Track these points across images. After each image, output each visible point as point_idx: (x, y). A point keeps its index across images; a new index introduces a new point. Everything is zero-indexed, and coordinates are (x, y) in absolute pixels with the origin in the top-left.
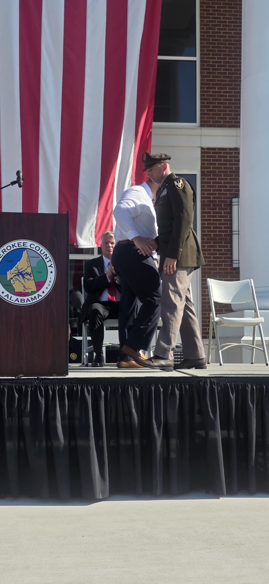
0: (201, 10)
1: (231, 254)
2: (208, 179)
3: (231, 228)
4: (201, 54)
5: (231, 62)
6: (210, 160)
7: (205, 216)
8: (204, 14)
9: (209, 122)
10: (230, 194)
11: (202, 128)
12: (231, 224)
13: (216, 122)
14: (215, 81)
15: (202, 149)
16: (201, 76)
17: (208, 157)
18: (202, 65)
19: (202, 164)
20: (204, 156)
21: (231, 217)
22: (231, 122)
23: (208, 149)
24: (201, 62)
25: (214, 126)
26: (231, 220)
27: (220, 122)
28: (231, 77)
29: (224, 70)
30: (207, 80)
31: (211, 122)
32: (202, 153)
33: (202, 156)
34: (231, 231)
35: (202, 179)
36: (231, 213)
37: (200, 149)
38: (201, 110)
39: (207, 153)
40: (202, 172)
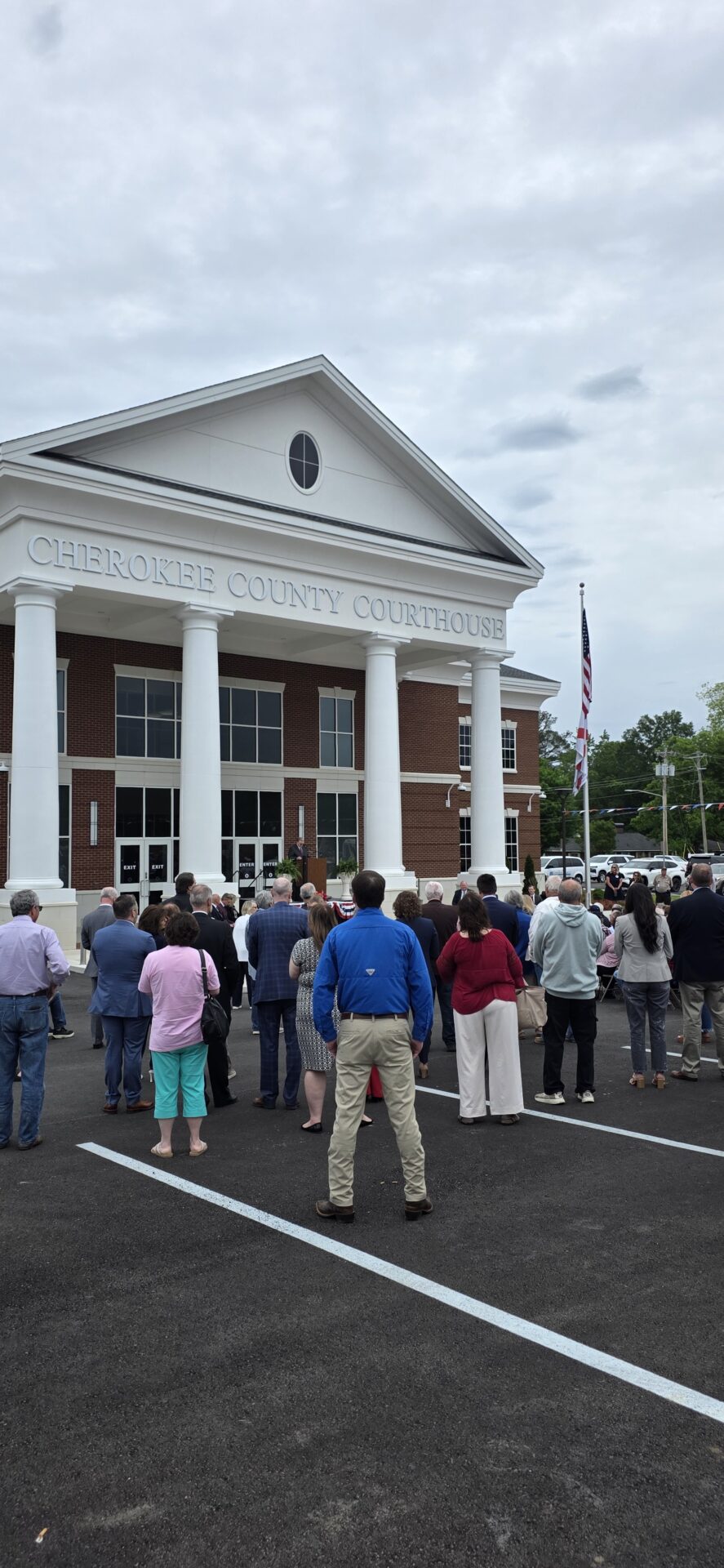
0: (283, 702)
2: (287, 795)
4: (284, 726)
6: (288, 785)
7: (286, 815)
10: (297, 803)
11: (285, 767)
13: (291, 764)
14: (291, 742)
15: (286, 778)
16: (284, 739)
19: (285, 787)
22: (299, 764)
24: (284, 731)
25: (288, 766)
26: (298, 818)
30: (287, 741)
33: (285, 782)
34: (299, 824)
35: (284, 795)
36: (299, 814)
38: (284, 758)
39: (287, 781)
40: (285, 791)
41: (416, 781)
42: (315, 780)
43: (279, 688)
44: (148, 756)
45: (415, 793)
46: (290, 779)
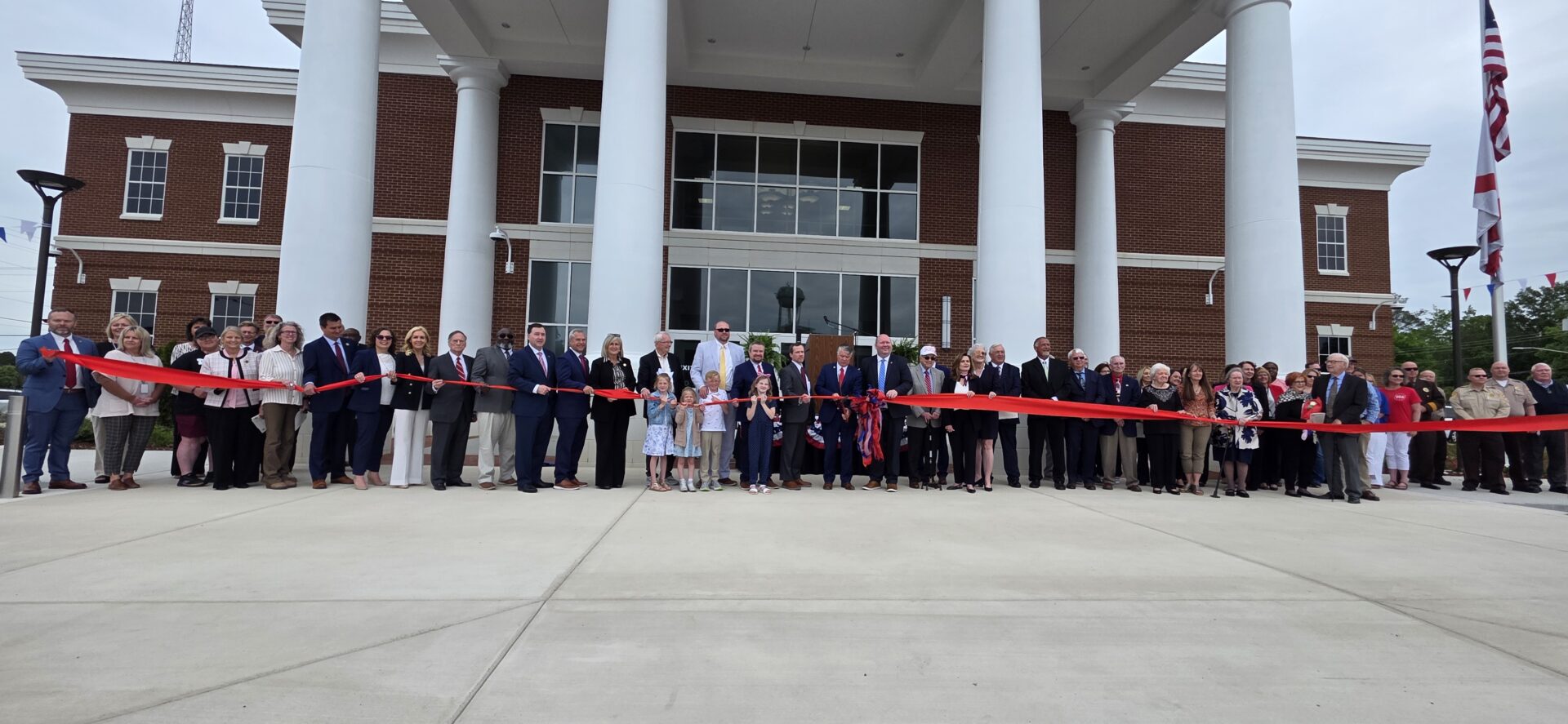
0: (921, 157)
1: (941, 338)
2: (924, 282)
3: (942, 318)
4: (921, 190)
6: (926, 268)
7: (922, 309)
8: (923, 160)
9: (926, 239)
10: (941, 293)
11: (921, 244)
12: (942, 315)
13: (932, 239)
14: (931, 209)
15: (920, 258)
16: (921, 206)
18: (921, 197)
19: (920, 270)
21: (942, 310)
23: (925, 259)
24: (921, 195)
25: (929, 242)
26: (942, 313)
27: (934, 239)
29: (939, 202)
30: (925, 209)
31: (928, 239)
32: (921, 262)
33: (921, 264)
34: (942, 321)
35: (920, 281)
36: (942, 307)
38: (921, 230)
39: (925, 264)
40: (920, 276)
41: (1149, 266)
42: (971, 261)
43: (913, 139)
45: (1149, 284)
46: (929, 259)
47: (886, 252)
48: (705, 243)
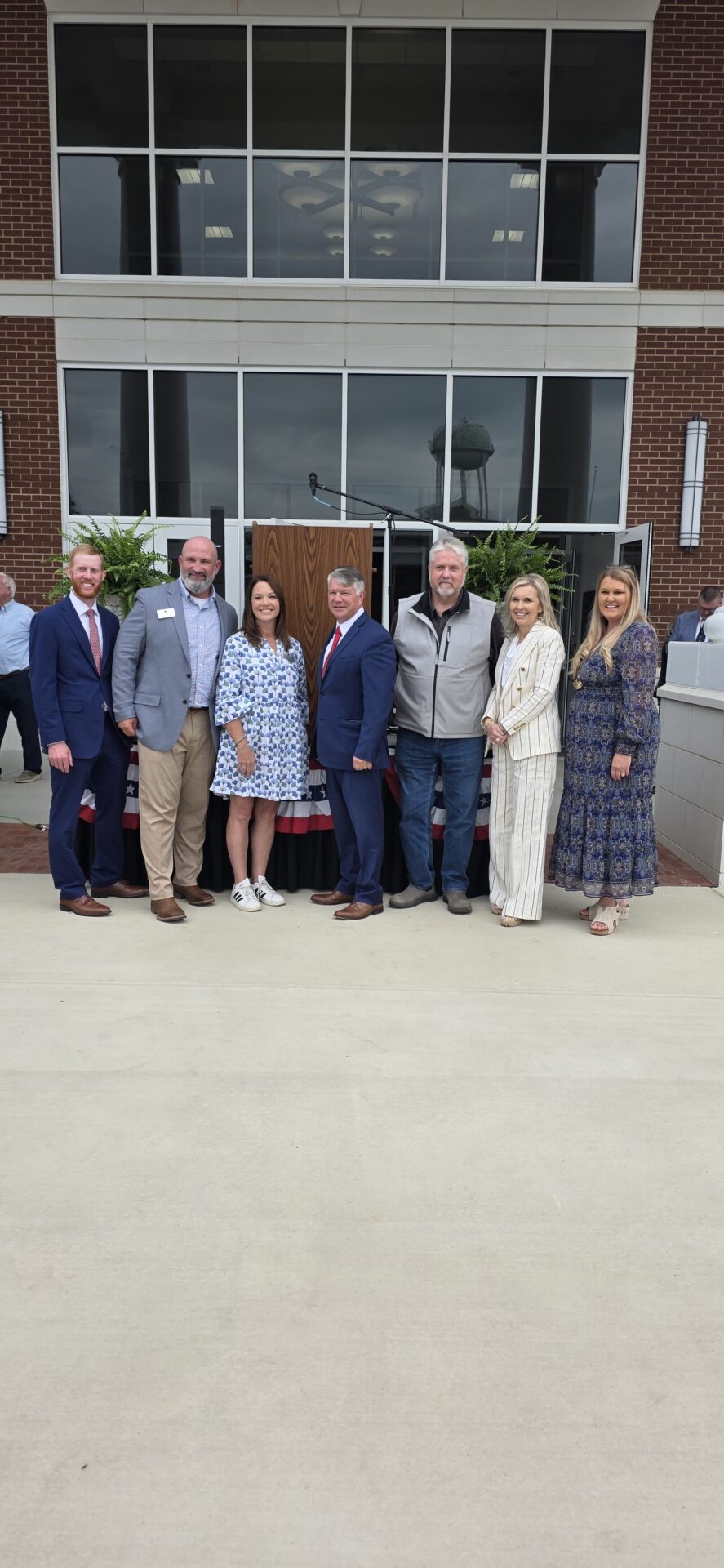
1: (679, 522)
2: (647, 387)
3: (682, 475)
4: (649, 148)
5: (704, 163)
6: (652, 352)
7: (637, 455)
8: (658, 68)
9: (656, 279)
10: (684, 414)
11: (642, 291)
12: (683, 469)
13: (668, 279)
14: (671, 200)
15: (640, 329)
16: (647, 192)
17: (649, 345)
18: (648, 170)
19: (638, 358)
20: (643, 345)
21: (683, 455)
22: (696, 279)
23: (652, 330)
24: (648, 163)
25: (664, 287)
26: (683, 462)
27: (675, 279)
28: (702, 193)
29: (690, 178)
30: (657, 199)
31: (659, 280)
32: (639, 338)
33: (639, 345)
34: (682, 482)
35: (635, 386)
36: (684, 448)
37: (636, 329)
38: (642, 258)
39: (649, 338)
40: (636, 373)
44: (160, 272)
46: (661, 330)
47: (557, 315)
48: (135, 308)
